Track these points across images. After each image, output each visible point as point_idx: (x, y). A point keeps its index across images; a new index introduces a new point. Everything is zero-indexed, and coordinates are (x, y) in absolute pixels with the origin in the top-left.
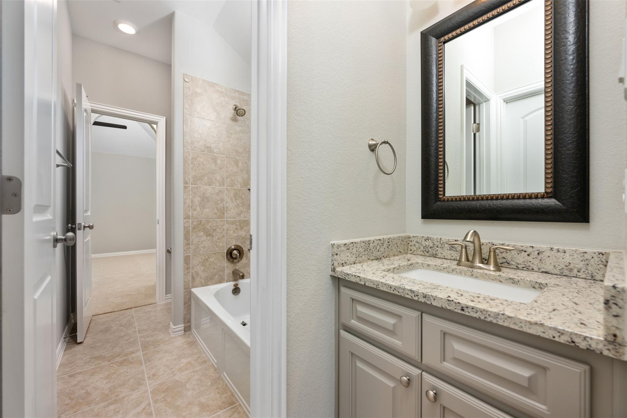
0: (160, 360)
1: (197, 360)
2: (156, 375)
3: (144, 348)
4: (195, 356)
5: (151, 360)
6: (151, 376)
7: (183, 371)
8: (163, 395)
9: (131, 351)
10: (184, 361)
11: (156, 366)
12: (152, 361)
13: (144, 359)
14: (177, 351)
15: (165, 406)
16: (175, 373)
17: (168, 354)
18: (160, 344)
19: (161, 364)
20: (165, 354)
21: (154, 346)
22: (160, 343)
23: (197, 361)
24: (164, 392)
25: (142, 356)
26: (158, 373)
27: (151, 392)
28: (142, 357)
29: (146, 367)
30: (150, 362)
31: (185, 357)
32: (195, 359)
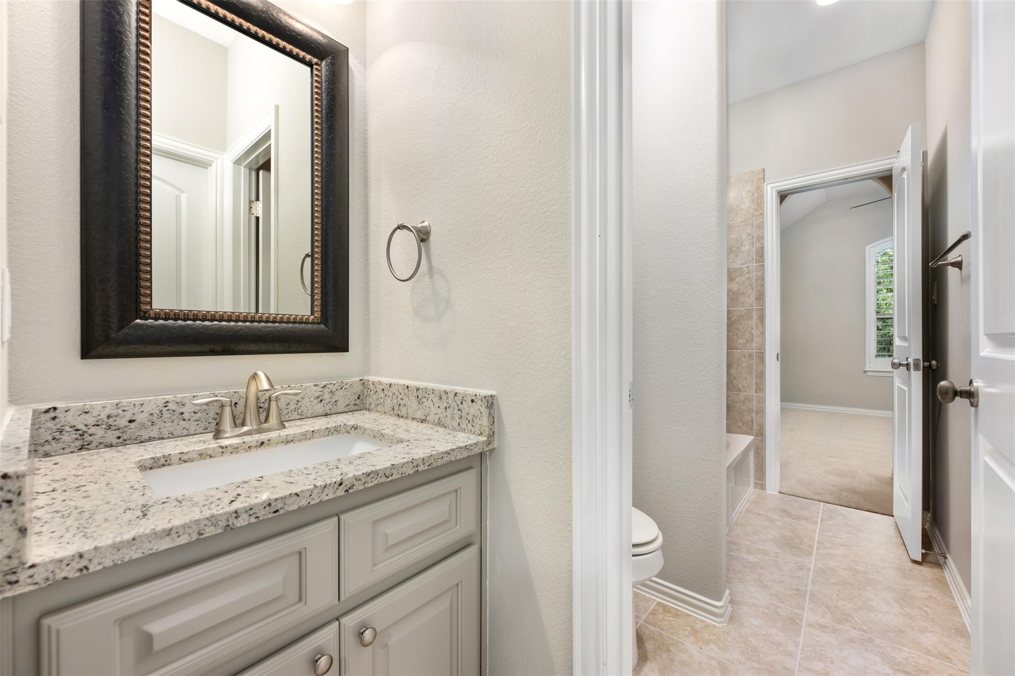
0: (782, 582)
1: (737, 549)
2: (799, 566)
3: (798, 621)
4: (735, 554)
5: (794, 590)
6: (805, 570)
7: (764, 550)
8: (801, 546)
9: (823, 632)
10: (752, 558)
11: (792, 576)
12: (794, 587)
13: (805, 599)
14: (749, 575)
15: (803, 539)
16: (775, 555)
17: (765, 582)
18: (765, 608)
19: (784, 575)
20: (769, 584)
21: (778, 612)
22: (761, 609)
23: (739, 549)
24: (798, 548)
25: (806, 609)
26: (794, 568)
27: (812, 556)
28: (806, 606)
29: (807, 586)
30: (798, 589)
31: (747, 562)
32: (738, 551)
